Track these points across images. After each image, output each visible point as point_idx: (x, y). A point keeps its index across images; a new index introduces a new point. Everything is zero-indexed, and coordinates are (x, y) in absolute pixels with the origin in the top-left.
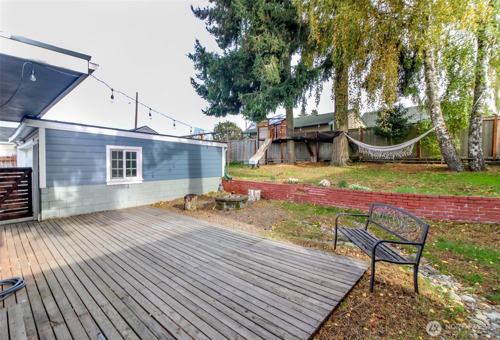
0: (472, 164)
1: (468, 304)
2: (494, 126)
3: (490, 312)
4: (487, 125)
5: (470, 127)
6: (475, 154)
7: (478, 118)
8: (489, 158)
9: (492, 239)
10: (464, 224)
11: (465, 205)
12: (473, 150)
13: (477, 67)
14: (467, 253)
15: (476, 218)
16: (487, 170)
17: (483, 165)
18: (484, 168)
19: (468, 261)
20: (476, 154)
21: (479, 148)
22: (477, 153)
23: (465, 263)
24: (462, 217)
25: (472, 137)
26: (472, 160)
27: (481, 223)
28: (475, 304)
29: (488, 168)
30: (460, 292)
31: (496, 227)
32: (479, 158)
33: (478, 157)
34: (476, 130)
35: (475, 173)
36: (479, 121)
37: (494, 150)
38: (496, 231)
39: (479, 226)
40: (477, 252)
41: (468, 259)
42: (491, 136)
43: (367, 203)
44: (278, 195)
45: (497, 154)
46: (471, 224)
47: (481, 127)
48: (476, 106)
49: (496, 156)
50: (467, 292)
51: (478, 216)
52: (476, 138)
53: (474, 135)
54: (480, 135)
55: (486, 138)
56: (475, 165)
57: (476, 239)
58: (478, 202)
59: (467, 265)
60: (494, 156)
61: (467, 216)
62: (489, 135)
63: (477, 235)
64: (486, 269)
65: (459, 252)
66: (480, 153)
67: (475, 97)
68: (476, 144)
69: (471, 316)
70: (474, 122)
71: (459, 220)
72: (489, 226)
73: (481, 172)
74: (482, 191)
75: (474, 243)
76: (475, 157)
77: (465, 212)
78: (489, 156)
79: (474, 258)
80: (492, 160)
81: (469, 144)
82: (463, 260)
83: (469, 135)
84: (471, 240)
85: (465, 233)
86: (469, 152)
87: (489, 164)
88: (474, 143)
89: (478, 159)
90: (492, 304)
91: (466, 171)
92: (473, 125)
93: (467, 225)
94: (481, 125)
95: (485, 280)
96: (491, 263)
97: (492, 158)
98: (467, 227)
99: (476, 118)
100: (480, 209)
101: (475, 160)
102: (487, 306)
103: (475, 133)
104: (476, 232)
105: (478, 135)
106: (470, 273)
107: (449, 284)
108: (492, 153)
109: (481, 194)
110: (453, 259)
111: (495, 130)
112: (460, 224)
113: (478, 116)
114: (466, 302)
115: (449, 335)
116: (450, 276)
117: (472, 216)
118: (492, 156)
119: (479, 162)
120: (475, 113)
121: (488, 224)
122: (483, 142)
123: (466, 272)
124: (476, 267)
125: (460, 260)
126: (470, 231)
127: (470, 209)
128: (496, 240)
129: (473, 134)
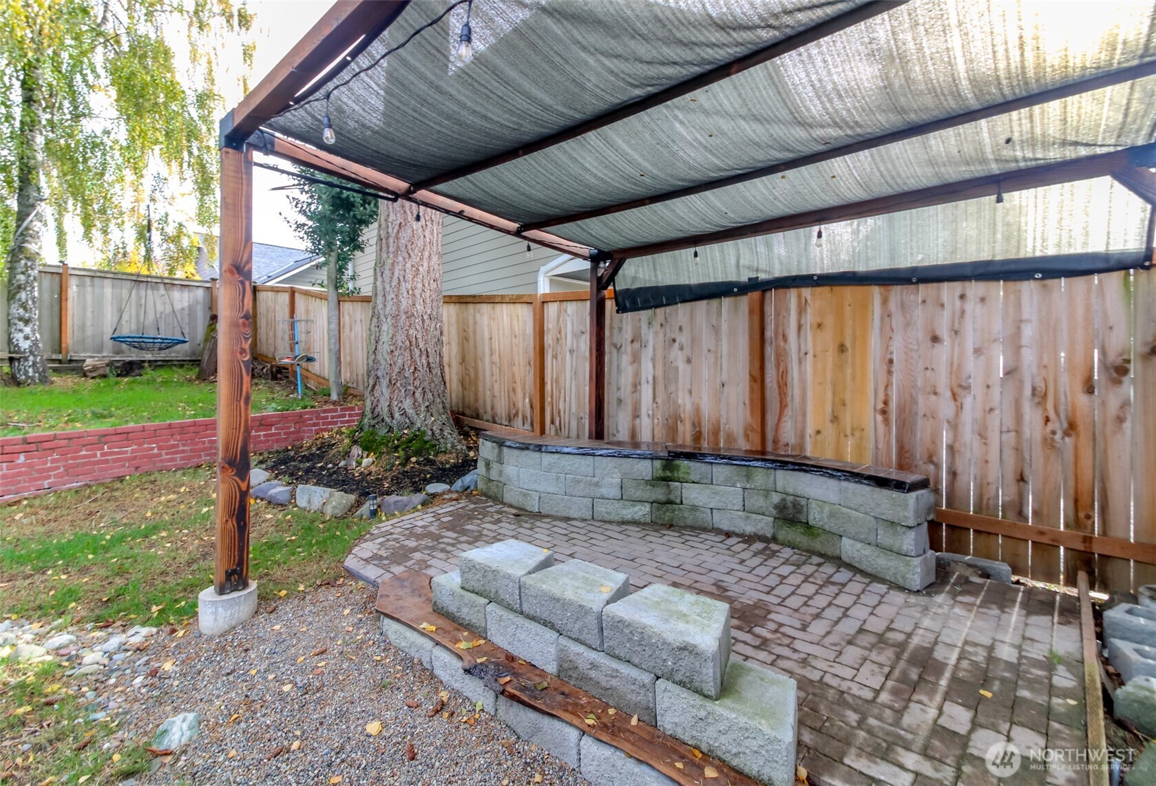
0: (19, 370)
1: (62, 651)
2: (61, 287)
3: (106, 640)
4: (46, 281)
5: (10, 281)
6: (24, 345)
7: (29, 264)
8: (54, 357)
9: (84, 513)
10: (18, 502)
11: (18, 458)
12: (20, 336)
13: (22, 143)
14: (38, 558)
15: (46, 483)
16: (52, 383)
17: (44, 371)
18: (46, 377)
19: (44, 573)
20: (27, 347)
21: (33, 331)
22: (28, 343)
23: (38, 578)
24: (13, 488)
25: (16, 305)
26: (19, 360)
27: (56, 492)
28: (75, 643)
29: (54, 379)
30: (39, 639)
31: (88, 492)
32: (35, 356)
33: (31, 352)
34: (25, 289)
35: (27, 389)
36: (32, 269)
37: (63, 340)
38: (89, 497)
39: (52, 499)
40: (60, 549)
41: (41, 568)
42: (56, 309)
45: (70, 348)
46: (35, 498)
47: (36, 284)
48: (22, 234)
49: (67, 352)
50: (53, 632)
51: (48, 477)
52: (25, 309)
53: (20, 300)
54: (34, 302)
55: (46, 312)
56: (26, 372)
57: (53, 524)
58: (48, 445)
59: (42, 582)
60: (63, 352)
61: (25, 482)
62: (52, 307)
63: (52, 516)
64: (84, 571)
65: (20, 561)
66: (35, 343)
67: (19, 213)
68: (27, 322)
69: (74, 668)
70: (19, 270)
71: (5, 497)
72: (73, 491)
73: (40, 388)
74: (52, 422)
75: (49, 534)
76: (25, 352)
77: (19, 474)
78: (54, 352)
79: (55, 562)
80: (60, 361)
81: (9, 321)
82: (31, 575)
83: (8, 300)
84: (42, 529)
85: (25, 521)
86: (10, 341)
87: (55, 370)
88: (21, 319)
89: (31, 358)
90: (107, 627)
91: (6, 385)
92: (18, 277)
93: (25, 502)
94: (35, 279)
95: (86, 592)
96: (90, 556)
97: (60, 357)
98: (26, 506)
99: (23, 262)
100: (53, 461)
101: (26, 359)
102: (98, 634)
103: (23, 295)
104: (49, 511)
105: (30, 302)
106: (52, 593)
107: (11, 636)
108: (59, 346)
109: (51, 427)
110: (8, 581)
111: (63, 298)
112: (9, 505)
113: (28, 259)
114: (57, 651)
115: (36, 731)
116: (7, 622)
117: (36, 479)
118: (60, 353)
119: (34, 364)
120: (21, 249)
121: (70, 489)
122: (40, 319)
123: (43, 596)
124: (64, 577)
125: (26, 577)
126: (36, 514)
127: (30, 466)
128: (91, 514)
129: (18, 297)
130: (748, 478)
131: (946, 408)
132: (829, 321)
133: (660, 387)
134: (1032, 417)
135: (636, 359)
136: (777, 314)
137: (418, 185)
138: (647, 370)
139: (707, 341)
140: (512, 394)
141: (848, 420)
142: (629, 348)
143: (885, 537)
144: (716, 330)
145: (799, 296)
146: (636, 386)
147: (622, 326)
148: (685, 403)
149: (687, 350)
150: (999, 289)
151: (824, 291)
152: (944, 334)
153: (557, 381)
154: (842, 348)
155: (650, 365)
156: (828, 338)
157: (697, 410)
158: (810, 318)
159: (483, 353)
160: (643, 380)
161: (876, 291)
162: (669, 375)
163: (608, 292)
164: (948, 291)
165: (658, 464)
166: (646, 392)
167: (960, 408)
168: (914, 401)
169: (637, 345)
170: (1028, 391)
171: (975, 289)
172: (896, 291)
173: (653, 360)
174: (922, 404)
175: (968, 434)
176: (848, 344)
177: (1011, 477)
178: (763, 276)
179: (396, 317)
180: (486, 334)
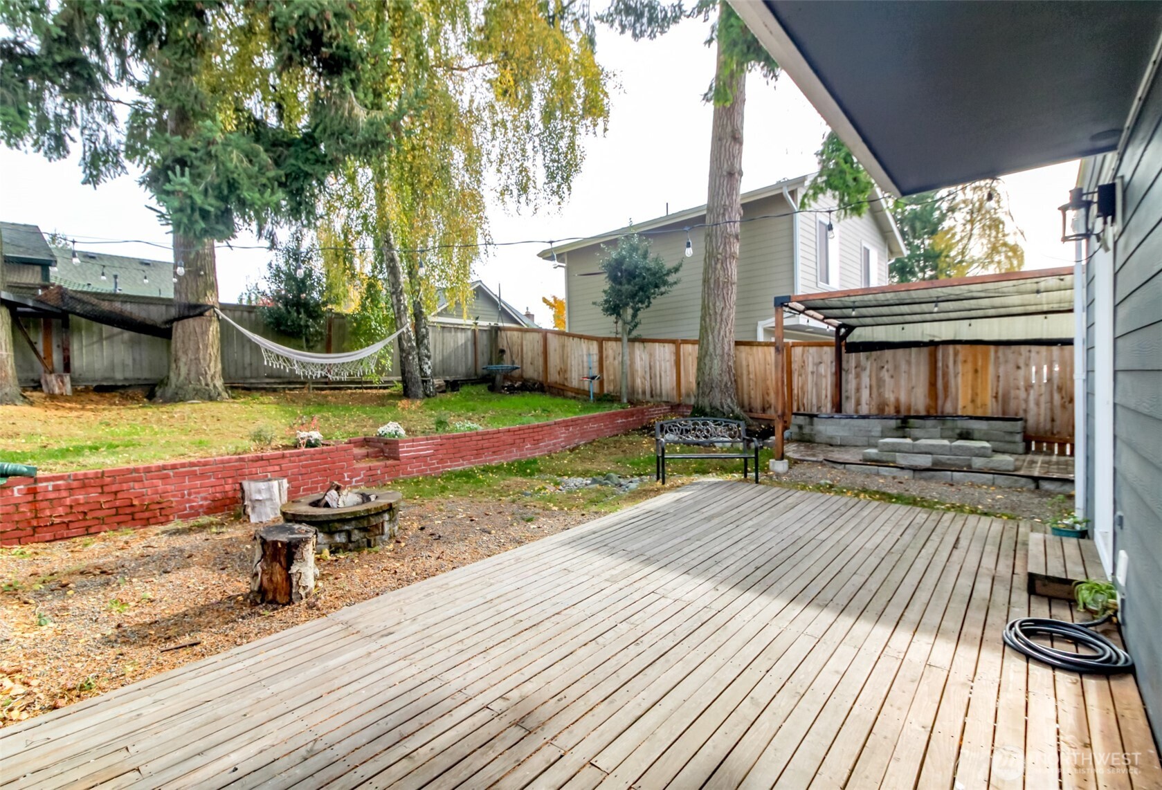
0: (426, 388)
12: (426, 367)
20: (429, 373)
22: (430, 371)
25: (423, 347)
26: (427, 381)
32: (433, 379)
34: (426, 337)
43: (493, 449)
44: (317, 482)
52: (428, 350)
53: (425, 344)
56: (430, 389)
58: (577, 423)
68: (429, 358)
70: (422, 326)
76: (429, 376)
77: (570, 436)
86: (421, 370)
92: (422, 330)
99: (423, 321)
101: (430, 381)
103: (426, 341)
119: (433, 383)
130: (944, 424)
131: (1022, 394)
132: (970, 359)
133: (875, 390)
134: (1057, 397)
135: (858, 376)
136: (943, 356)
137: (808, 308)
138: (865, 380)
139: (904, 367)
140: (766, 396)
141: (979, 402)
142: (853, 371)
143: (1008, 438)
144: (909, 363)
145: (955, 349)
146: (858, 390)
147: (851, 359)
148: (890, 397)
149: (891, 372)
150: (1043, 349)
151: (968, 346)
152: (1022, 365)
153: (802, 388)
154: (976, 371)
155: (868, 380)
156: (969, 366)
157: (897, 400)
158: (960, 358)
159: (742, 374)
160: (863, 386)
161: (992, 348)
162: (880, 383)
163: (843, 343)
164: (1024, 349)
165: (899, 421)
166: (865, 394)
167: (1028, 394)
168: (1009, 392)
169: (858, 369)
170: (1055, 387)
171: (1034, 348)
172: (1001, 348)
173: (870, 377)
174: (1013, 393)
175: (1032, 404)
176: (979, 369)
177: (1049, 419)
178: (937, 339)
179: (722, 356)
180: (744, 363)
